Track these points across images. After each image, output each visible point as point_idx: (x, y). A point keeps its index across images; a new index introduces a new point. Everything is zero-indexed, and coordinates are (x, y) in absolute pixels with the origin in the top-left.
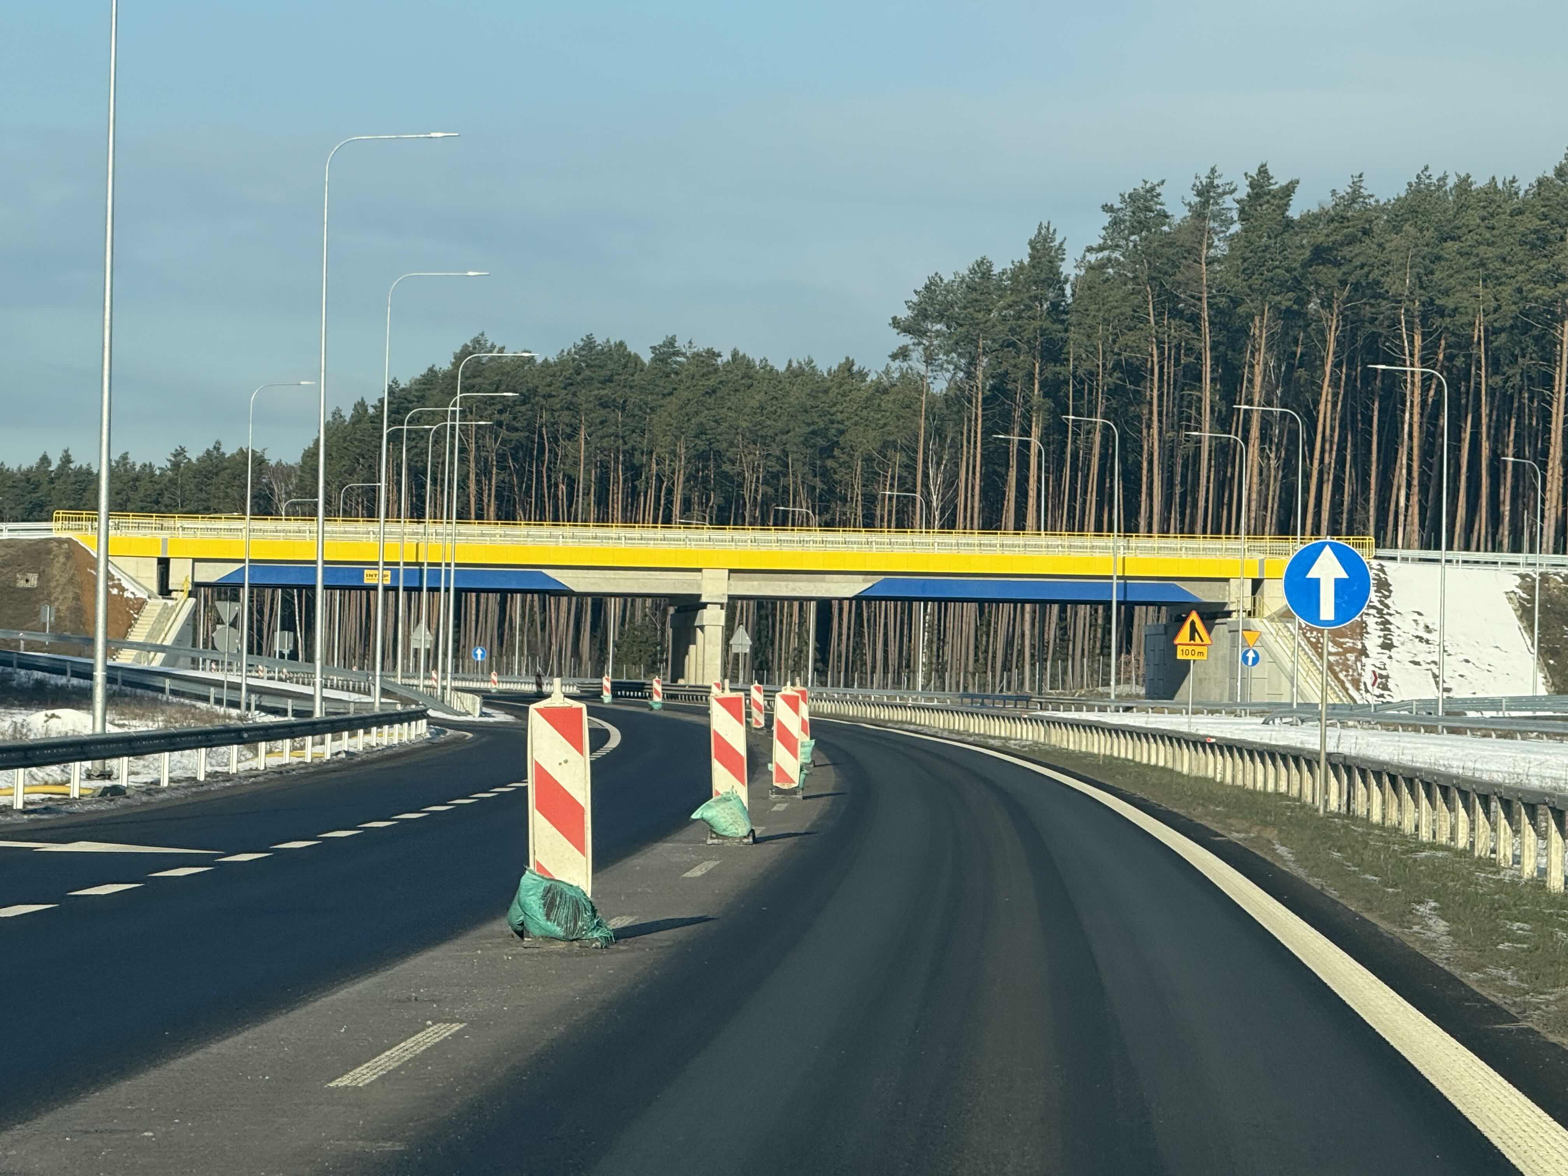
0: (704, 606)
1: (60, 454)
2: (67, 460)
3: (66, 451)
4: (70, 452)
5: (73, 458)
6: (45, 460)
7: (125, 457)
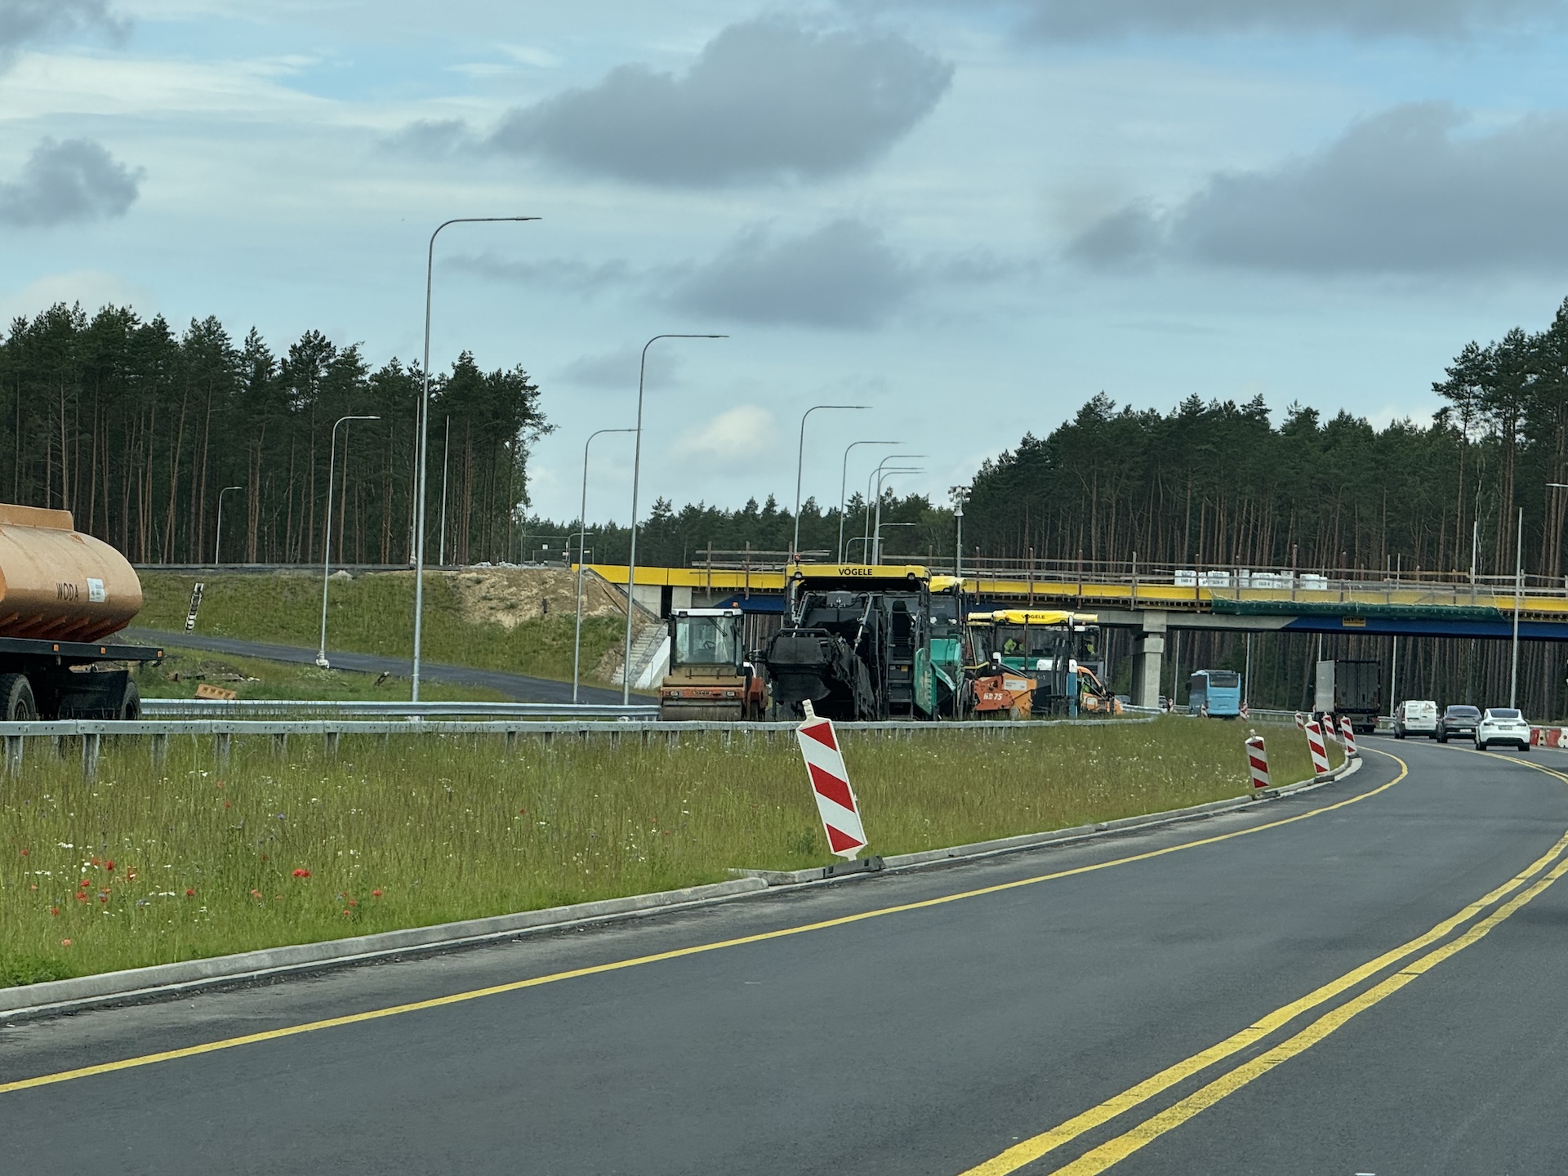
0: (1146, 634)
1: (766, 499)
2: (771, 504)
3: (771, 496)
4: (774, 497)
5: (776, 502)
6: (752, 504)
7: (810, 502)
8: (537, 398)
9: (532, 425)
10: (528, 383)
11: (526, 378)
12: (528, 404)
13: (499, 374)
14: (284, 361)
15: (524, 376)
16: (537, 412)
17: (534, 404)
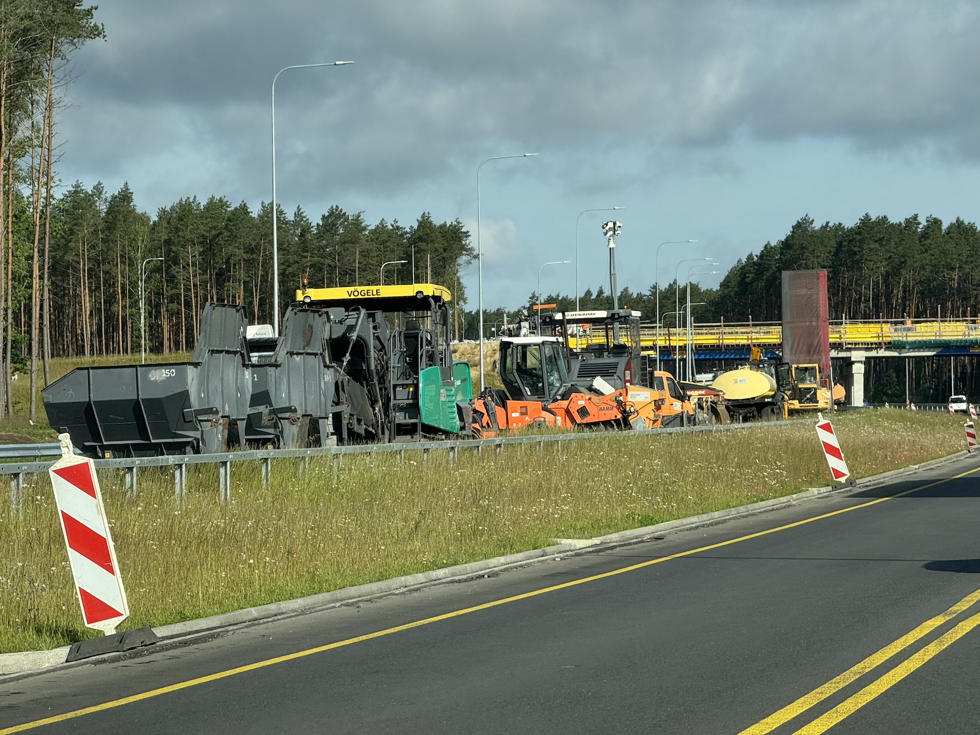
8: (469, 238)
9: (467, 254)
10: (464, 230)
11: (462, 227)
12: (464, 242)
13: (445, 224)
14: (318, 225)
15: (461, 225)
16: (469, 247)
17: (468, 242)
